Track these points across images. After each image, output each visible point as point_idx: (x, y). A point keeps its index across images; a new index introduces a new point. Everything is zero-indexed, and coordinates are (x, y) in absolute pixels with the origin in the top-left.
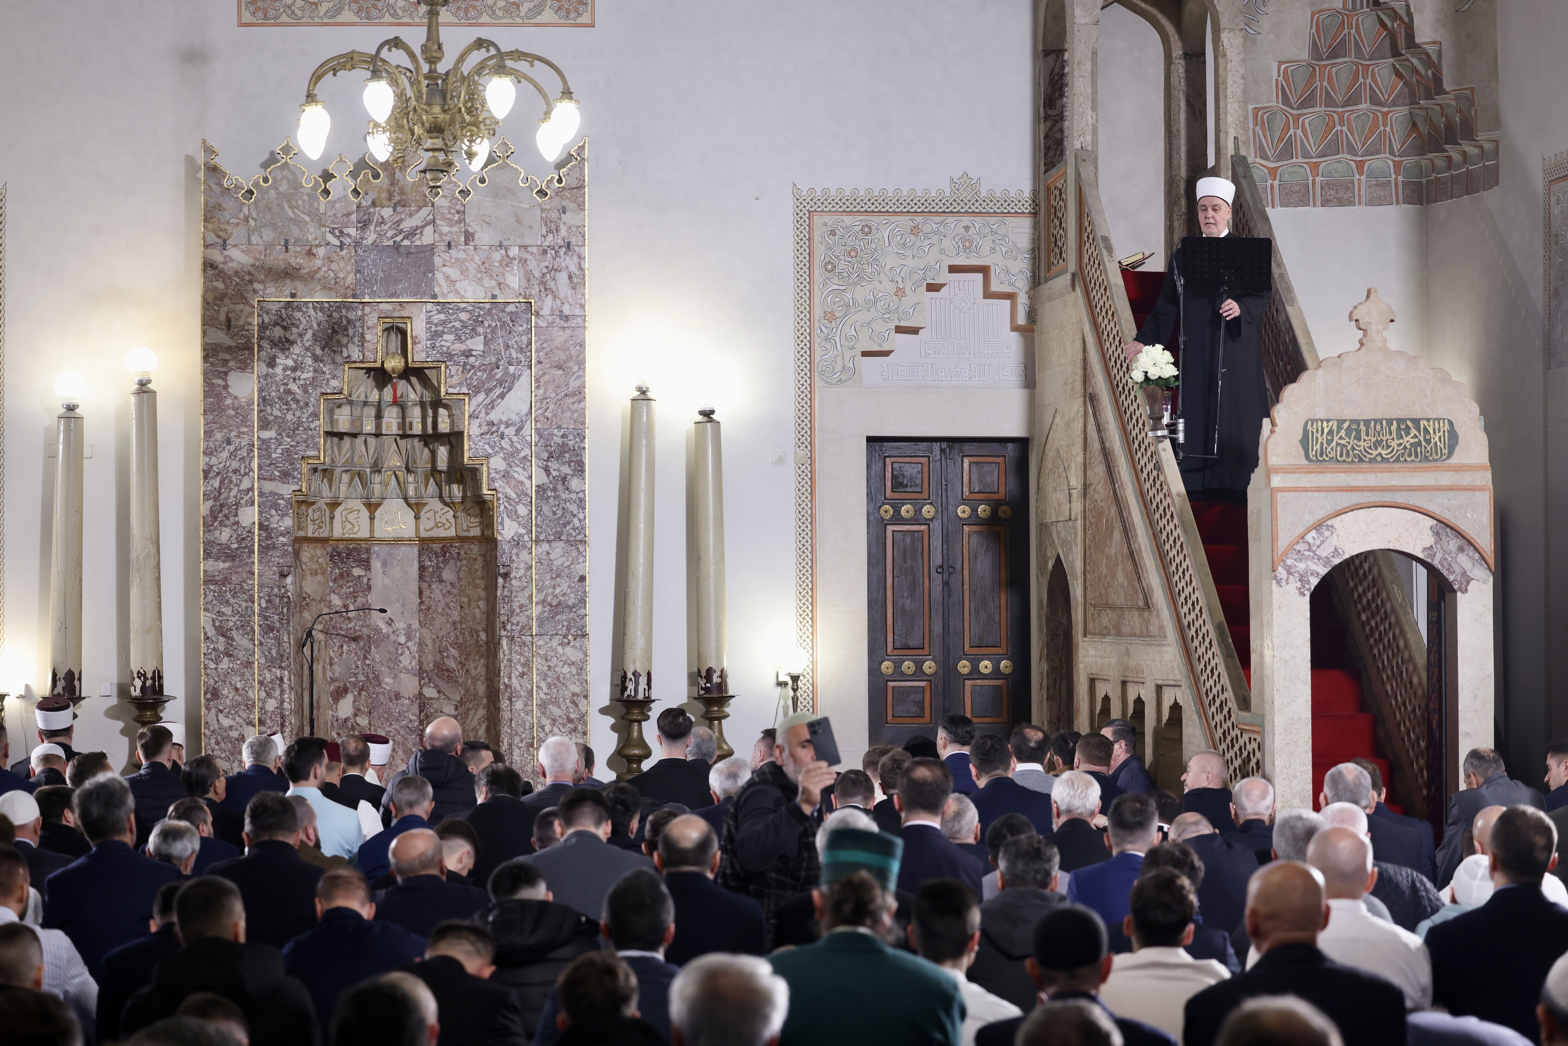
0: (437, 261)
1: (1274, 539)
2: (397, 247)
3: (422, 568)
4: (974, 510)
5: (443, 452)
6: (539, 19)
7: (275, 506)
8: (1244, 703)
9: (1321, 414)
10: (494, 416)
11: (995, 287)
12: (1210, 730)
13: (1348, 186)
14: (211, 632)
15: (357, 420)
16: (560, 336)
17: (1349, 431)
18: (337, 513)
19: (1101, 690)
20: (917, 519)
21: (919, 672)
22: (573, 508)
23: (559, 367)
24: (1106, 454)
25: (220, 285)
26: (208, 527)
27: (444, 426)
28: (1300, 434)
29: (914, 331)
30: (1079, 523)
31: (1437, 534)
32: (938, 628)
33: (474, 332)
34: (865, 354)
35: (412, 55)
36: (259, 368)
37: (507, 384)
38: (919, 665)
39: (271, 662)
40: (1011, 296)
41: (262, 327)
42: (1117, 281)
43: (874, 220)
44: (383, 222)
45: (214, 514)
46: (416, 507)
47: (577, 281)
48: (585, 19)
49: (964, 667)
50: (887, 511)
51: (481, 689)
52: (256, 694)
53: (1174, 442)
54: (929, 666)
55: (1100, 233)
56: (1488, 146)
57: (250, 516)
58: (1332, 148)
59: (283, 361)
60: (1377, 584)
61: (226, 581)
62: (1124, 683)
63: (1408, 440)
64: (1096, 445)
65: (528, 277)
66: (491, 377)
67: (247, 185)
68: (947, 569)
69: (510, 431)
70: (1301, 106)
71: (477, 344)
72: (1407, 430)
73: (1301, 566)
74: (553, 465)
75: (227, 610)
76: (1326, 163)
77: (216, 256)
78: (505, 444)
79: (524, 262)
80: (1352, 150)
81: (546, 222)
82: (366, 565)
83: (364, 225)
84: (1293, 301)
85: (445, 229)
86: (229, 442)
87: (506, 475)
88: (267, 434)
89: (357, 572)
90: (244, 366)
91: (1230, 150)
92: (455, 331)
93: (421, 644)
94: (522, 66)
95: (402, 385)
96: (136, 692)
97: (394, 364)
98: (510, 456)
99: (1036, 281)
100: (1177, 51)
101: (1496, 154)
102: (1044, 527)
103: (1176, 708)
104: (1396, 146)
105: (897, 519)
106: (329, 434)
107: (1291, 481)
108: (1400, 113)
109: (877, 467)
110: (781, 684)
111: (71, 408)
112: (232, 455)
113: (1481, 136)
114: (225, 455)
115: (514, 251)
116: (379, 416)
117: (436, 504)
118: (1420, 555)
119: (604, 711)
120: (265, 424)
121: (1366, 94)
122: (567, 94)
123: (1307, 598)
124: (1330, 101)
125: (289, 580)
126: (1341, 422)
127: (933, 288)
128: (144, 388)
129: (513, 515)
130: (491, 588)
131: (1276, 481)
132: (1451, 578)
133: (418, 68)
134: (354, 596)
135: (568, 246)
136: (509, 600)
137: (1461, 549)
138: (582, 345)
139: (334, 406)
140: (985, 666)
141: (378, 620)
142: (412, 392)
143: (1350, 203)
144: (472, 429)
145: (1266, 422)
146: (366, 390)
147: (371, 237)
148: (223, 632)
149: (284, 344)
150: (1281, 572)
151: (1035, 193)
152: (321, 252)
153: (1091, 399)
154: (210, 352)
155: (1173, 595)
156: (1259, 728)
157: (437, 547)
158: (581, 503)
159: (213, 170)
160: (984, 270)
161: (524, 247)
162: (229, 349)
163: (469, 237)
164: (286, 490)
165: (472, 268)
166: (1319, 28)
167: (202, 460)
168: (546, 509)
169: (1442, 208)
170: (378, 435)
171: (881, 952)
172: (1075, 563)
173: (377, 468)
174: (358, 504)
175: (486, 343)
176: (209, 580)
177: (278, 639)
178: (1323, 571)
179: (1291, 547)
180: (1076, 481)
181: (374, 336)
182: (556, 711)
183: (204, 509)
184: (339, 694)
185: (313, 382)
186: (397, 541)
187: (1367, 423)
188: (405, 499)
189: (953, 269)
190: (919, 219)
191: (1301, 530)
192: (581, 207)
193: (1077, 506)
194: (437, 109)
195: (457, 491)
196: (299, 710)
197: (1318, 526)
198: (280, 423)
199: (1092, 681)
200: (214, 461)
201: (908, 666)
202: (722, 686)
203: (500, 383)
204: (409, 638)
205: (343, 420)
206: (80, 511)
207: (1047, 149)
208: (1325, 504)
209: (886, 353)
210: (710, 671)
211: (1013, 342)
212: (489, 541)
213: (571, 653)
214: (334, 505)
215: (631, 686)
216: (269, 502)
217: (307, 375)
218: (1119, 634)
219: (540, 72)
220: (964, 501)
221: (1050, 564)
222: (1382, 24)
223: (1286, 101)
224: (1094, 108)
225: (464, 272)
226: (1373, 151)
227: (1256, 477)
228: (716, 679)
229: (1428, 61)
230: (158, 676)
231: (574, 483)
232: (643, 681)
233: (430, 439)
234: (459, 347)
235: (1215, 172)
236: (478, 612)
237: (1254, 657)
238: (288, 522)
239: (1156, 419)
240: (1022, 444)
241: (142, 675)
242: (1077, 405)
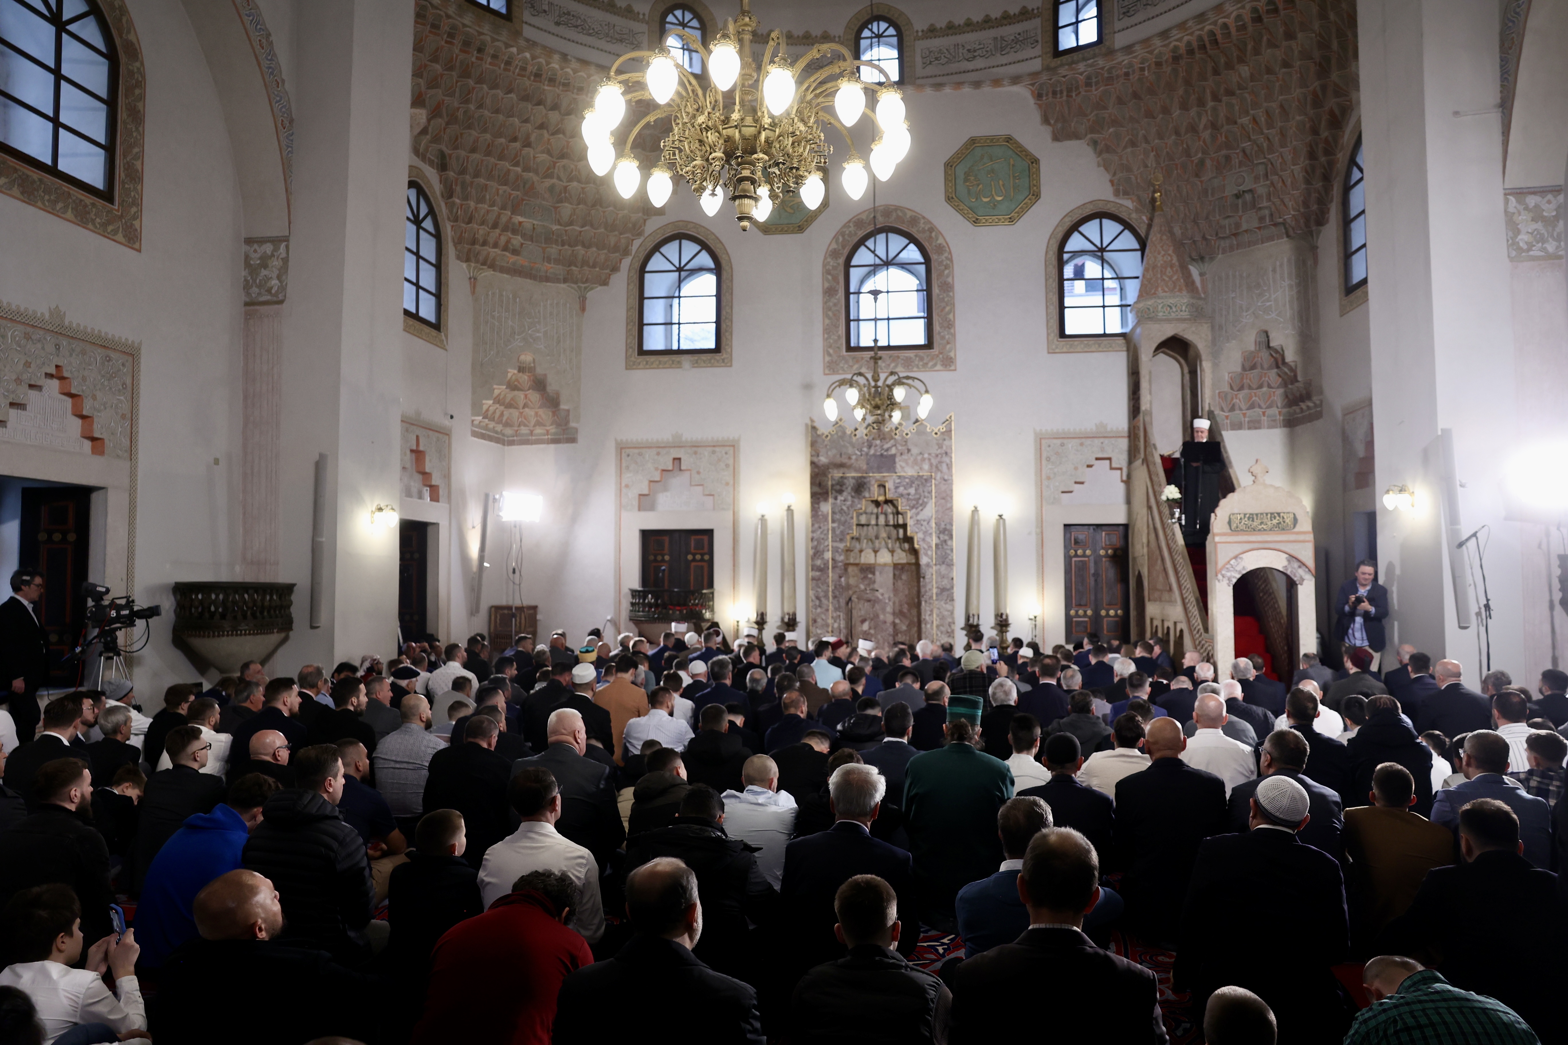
0: (897, 460)
1: (1216, 563)
2: (882, 455)
3: (894, 575)
4: (1107, 552)
5: (901, 531)
6: (936, 368)
7: (837, 551)
8: (1206, 630)
9: (1236, 511)
10: (919, 517)
11: (1114, 465)
12: (1194, 640)
13: (1259, 422)
14: (814, 598)
15: (869, 520)
16: (943, 487)
17: (1249, 518)
18: (863, 554)
19: (1155, 623)
20: (1084, 555)
21: (1085, 615)
22: (948, 552)
23: (943, 499)
24: (1155, 529)
25: (816, 470)
26: (813, 559)
27: (901, 522)
28: (1227, 520)
29: (1082, 483)
30: (1146, 557)
31: (1289, 561)
32: (1093, 598)
33: (911, 486)
34: (1063, 492)
35: (867, 379)
36: (831, 500)
37: (924, 505)
38: (1085, 612)
39: (837, 609)
40: (1121, 469)
41: (832, 486)
42: (1158, 461)
43: (1065, 441)
44: (876, 446)
45: (815, 554)
46: (892, 552)
47: (949, 467)
48: (953, 368)
49: (1103, 613)
50: (1072, 552)
51: (916, 620)
52: (830, 621)
53: (1180, 524)
54: (1089, 612)
55: (1152, 442)
56: (1318, 402)
57: (828, 555)
58: (1252, 407)
59: (840, 498)
60: (1266, 581)
61: (819, 579)
62: (1163, 621)
63: (1275, 522)
64: (1151, 526)
65: (931, 465)
66: (917, 503)
67: (826, 433)
68: (1096, 575)
69: (925, 523)
70: (1239, 390)
71: (912, 491)
72: (1275, 518)
73: (1229, 574)
74: (941, 536)
75: (819, 590)
76: (1249, 412)
77: (815, 460)
78: (923, 528)
79: (929, 459)
80: (1260, 407)
81: (938, 444)
82: (874, 574)
83: (870, 447)
84: (1232, 467)
85: (900, 448)
86: (820, 528)
87: (924, 540)
88: (835, 525)
89: (870, 576)
90: (826, 500)
91: (1207, 408)
92: (904, 486)
93: (894, 603)
94: (910, 382)
95: (885, 507)
96: (786, 620)
97: (881, 499)
98: (925, 533)
99: (1130, 462)
100: (1186, 370)
101: (1321, 405)
102: (1134, 559)
103: (1181, 631)
104: (1279, 405)
105: (1076, 555)
106: (858, 525)
107: (1224, 539)
108: (1280, 391)
109: (1068, 535)
110: (1031, 619)
111: (763, 516)
112: (822, 533)
113: (1315, 398)
114: (819, 532)
115: (926, 456)
116: (877, 518)
117: (899, 551)
118: (1281, 569)
119: (962, 629)
120: (833, 521)
121: (1265, 384)
122: (927, 392)
123: (1231, 587)
124: (1250, 388)
125: (843, 579)
126: (1245, 515)
127: (1089, 466)
128: (789, 509)
129: (926, 555)
130: (919, 582)
131: (1217, 539)
132: (1295, 579)
133: (869, 384)
134: (869, 585)
135: (946, 453)
136: (925, 586)
137: (1300, 567)
138: (952, 490)
139: (859, 515)
140: (1112, 612)
141: (878, 594)
142: (889, 509)
143: (1259, 428)
144: (910, 523)
145: (1213, 515)
146: (872, 508)
147: (872, 452)
148: (818, 598)
149: (840, 492)
150: (1220, 577)
151: (1129, 428)
152: (854, 457)
153: (1150, 508)
154: (814, 495)
155: (1180, 586)
156: (1212, 640)
157: (900, 567)
158: (952, 550)
159: (814, 428)
160: (1110, 459)
161: (930, 454)
162: (820, 494)
163: (909, 450)
164: (841, 546)
165: (910, 462)
166: (1245, 359)
167: (810, 535)
168: (939, 553)
169: (1299, 429)
170: (877, 525)
171: (974, 753)
172: (1145, 572)
173: (877, 537)
174: (870, 551)
175: (916, 490)
176: (813, 579)
177: (838, 601)
178: (1239, 576)
179: (1224, 566)
180: (1145, 541)
181: (875, 489)
182: (942, 629)
183: (811, 552)
184: (863, 621)
185: (852, 506)
186: (885, 565)
187: (1257, 515)
188: (888, 548)
189: (1097, 459)
190: (1083, 440)
191: (1228, 559)
192: (951, 438)
193: (1145, 550)
194: (877, 399)
195: (906, 546)
196: (846, 627)
197: (1236, 557)
198: (839, 521)
199: (1152, 620)
200: (815, 535)
201: (1081, 612)
202: (1006, 620)
203: (921, 505)
204: (889, 600)
205: (863, 520)
206: (766, 554)
207: (1134, 411)
208: (1238, 549)
209: (1071, 492)
210: (1002, 614)
211: (1122, 486)
212: (917, 565)
213: (948, 607)
214: (861, 551)
215: (971, 620)
216: (835, 550)
217: (849, 503)
218: (1161, 600)
219: (917, 383)
220: (1103, 548)
221: (1137, 573)
222: (1272, 355)
223: (1232, 388)
224: (1150, 393)
225: (907, 464)
226: (1270, 407)
227: (1209, 537)
228: (1004, 617)
229: (1291, 369)
230: (794, 614)
231: (949, 543)
232: (976, 618)
233: (896, 526)
234: (905, 492)
235: (1201, 417)
236: (915, 591)
237: (1210, 612)
238: (842, 558)
239: (1172, 515)
240: (1126, 527)
241: (788, 614)
242: (1144, 511)
